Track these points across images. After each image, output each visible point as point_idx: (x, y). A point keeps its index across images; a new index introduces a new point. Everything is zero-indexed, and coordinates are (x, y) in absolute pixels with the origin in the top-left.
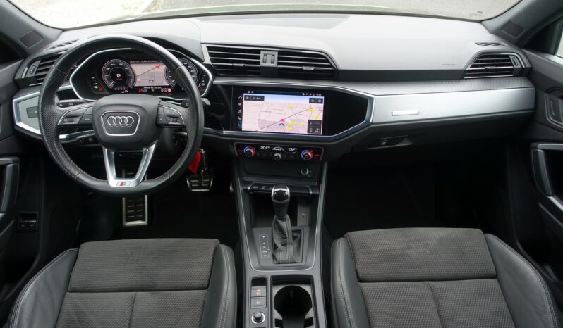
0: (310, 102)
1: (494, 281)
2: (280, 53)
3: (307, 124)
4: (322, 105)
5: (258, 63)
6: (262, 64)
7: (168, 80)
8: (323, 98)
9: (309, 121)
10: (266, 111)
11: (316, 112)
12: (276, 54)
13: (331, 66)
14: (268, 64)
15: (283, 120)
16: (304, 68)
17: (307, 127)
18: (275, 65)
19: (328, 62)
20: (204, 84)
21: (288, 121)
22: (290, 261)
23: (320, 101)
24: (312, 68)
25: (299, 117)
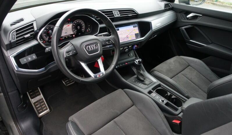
0: (134, 27)
1: (189, 67)
2: (119, 11)
3: (135, 35)
4: (137, 28)
5: (113, 16)
6: (115, 16)
7: (73, 31)
8: (137, 25)
9: (135, 34)
10: (121, 34)
11: (136, 30)
12: (118, 11)
13: (136, 13)
14: (117, 16)
15: (127, 36)
16: (129, 15)
17: (135, 37)
18: (119, 16)
19: (135, 12)
20: (89, 30)
21: (129, 36)
22: (150, 83)
23: (136, 26)
24: (131, 15)
25: (132, 33)
